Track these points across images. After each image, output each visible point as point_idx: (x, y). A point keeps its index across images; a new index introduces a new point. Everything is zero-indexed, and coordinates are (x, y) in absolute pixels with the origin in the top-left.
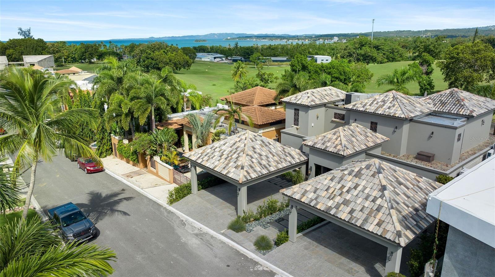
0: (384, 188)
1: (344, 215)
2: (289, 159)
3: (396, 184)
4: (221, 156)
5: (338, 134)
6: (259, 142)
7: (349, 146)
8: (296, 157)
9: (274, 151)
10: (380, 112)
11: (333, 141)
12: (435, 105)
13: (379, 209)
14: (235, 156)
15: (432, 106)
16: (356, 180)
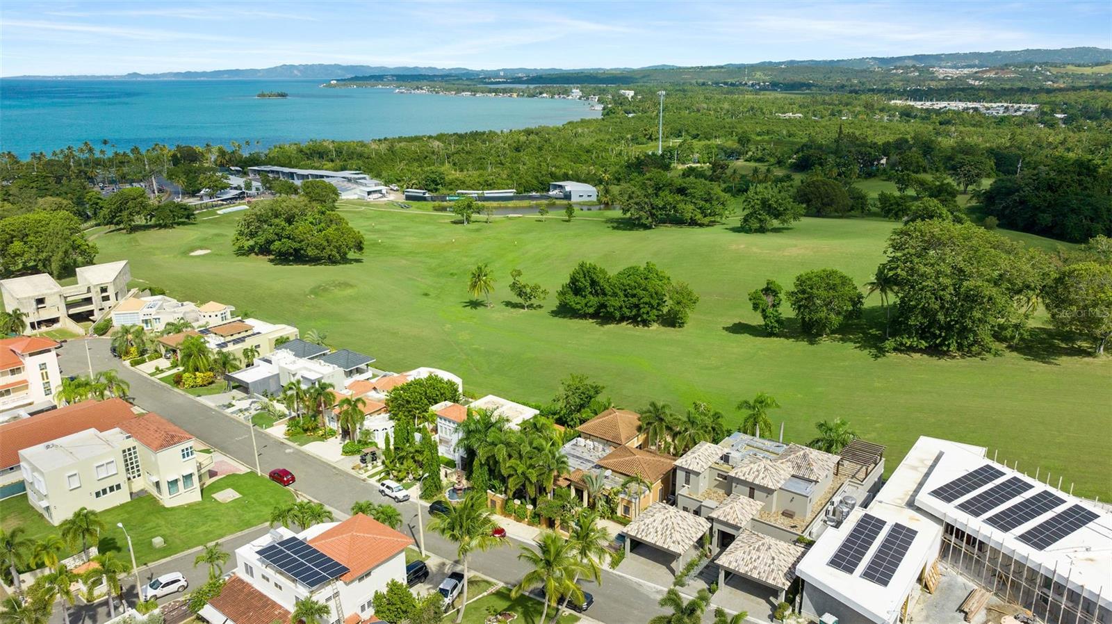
0: (773, 559)
1: (755, 575)
2: (701, 528)
3: (778, 554)
4: (656, 532)
5: (733, 509)
6: (680, 518)
7: (743, 519)
8: (704, 524)
9: (690, 523)
10: (757, 482)
11: (731, 514)
12: (793, 468)
13: (772, 571)
14: (668, 532)
15: (791, 469)
16: (758, 553)
